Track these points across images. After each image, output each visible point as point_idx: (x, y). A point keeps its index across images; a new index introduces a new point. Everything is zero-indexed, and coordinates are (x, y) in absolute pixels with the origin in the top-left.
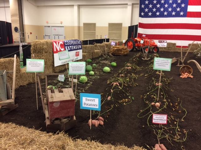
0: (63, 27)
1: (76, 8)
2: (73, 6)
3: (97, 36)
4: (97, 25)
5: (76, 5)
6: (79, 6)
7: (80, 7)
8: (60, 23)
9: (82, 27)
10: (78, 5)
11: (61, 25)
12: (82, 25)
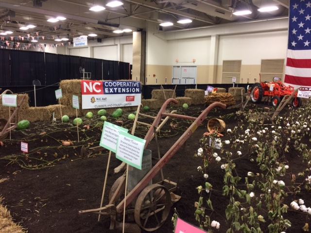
0: (196, 66)
1: (213, 40)
2: (210, 37)
3: (242, 79)
4: (243, 63)
5: (214, 36)
6: (219, 37)
7: (221, 37)
8: (192, 61)
9: (220, 66)
10: (217, 35)
11: (193, 64)
12: (221, 63)
